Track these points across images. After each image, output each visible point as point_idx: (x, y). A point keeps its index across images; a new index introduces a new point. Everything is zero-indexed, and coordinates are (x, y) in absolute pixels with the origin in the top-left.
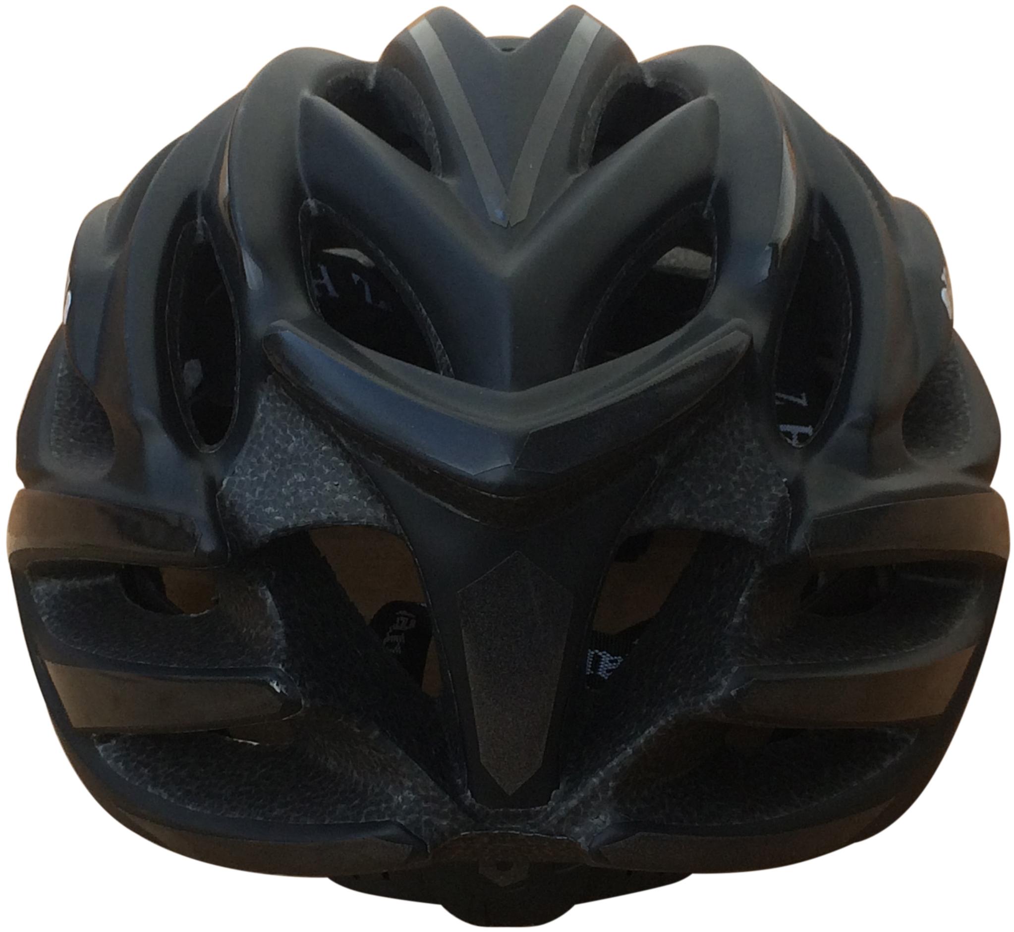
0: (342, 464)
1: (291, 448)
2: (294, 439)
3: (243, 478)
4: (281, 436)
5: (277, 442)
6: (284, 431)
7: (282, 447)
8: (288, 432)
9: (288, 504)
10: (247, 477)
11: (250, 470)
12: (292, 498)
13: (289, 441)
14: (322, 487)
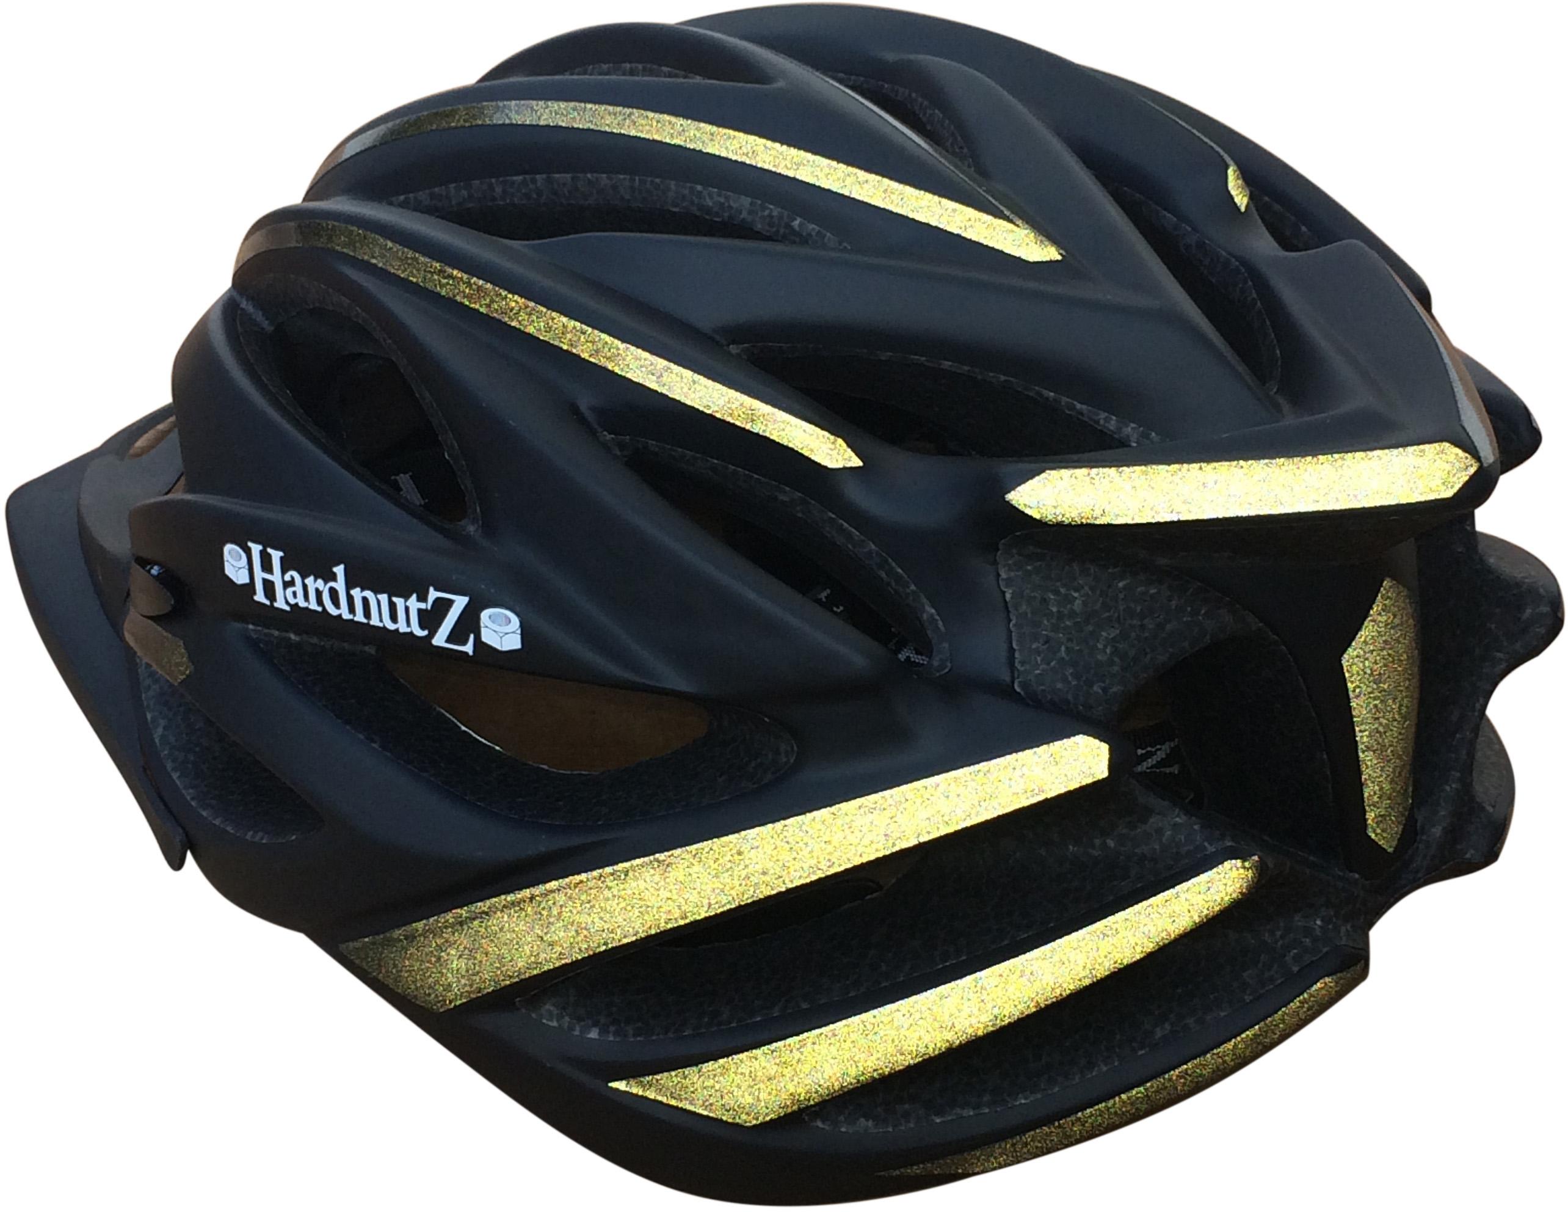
0: (1153, 591)
1: (1077, 605)
2: (1076, 595)
3: (1038, 672)
4: (1055, 600)
5: (1054, 609)
6: (1056, 592)
7: (1066, 612)
8: (1063, 590)
9: (1116, 668)
10: (1041, 667)
11: (1039, 659)
12: (1116, 659)
13: (1071, 600)
14: (1142, 627)
